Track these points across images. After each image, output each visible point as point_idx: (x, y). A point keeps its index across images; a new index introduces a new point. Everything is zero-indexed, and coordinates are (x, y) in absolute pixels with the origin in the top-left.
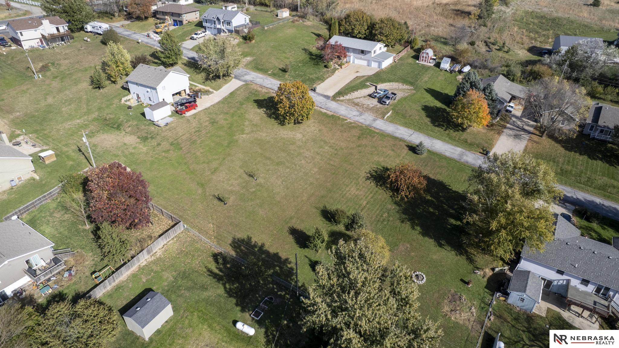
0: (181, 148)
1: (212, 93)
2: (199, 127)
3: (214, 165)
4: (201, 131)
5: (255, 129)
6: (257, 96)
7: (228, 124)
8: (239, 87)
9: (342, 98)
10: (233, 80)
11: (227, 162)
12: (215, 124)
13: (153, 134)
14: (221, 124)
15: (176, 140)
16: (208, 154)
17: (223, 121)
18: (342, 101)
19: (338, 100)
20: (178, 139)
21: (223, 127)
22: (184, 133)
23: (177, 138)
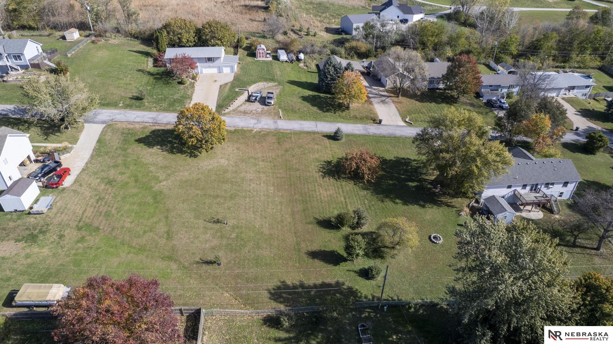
0: (98, 229)
1: (71, 148)
2: (96, 195)
3: (162, 228)
4: (104, 198)
5: (169, 172)
6: (135, 135)
7: (129, 177)
8: (102, 132)
9: (227, 111)
10: (86, 125)
11: (174, 220)
12: (114, 183)
13: (39, 228)
14: (122, 181)
15: (79, 221)
16: (141, 221)
17: (120, 177)
18: (229, 113)
19: (225, 114)
20: (81, 219)
21: (127, 183)
22: (84, 209)
23: (79, 218)
